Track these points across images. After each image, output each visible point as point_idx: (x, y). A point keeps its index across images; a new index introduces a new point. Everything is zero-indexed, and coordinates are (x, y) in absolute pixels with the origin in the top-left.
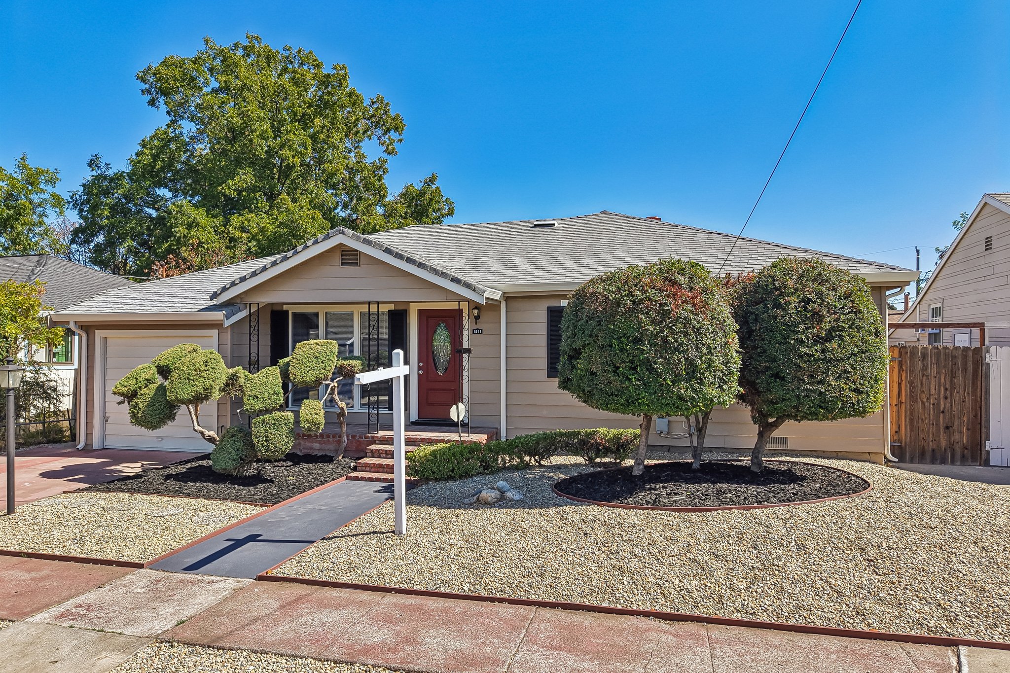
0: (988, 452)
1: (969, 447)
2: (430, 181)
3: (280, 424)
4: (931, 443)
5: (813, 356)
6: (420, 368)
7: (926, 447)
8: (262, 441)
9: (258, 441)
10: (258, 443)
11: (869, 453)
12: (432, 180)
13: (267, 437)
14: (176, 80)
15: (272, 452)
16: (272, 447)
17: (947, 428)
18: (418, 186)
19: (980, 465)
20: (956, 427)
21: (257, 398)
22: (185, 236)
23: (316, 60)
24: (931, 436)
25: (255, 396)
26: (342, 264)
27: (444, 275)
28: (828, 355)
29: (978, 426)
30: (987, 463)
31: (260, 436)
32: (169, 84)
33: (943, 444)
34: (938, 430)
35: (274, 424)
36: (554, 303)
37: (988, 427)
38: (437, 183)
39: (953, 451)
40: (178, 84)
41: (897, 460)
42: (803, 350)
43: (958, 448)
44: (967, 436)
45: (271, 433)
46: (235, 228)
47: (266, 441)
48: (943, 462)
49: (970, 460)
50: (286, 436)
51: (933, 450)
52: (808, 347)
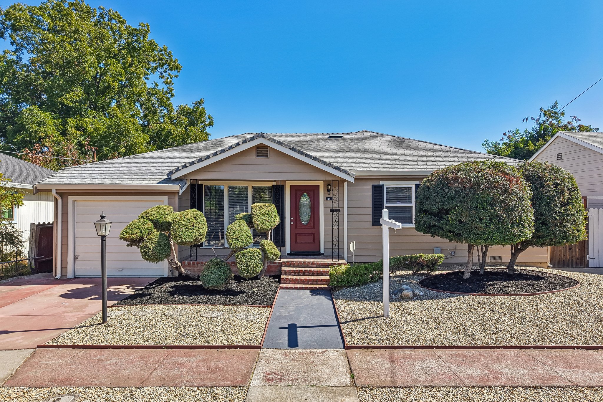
0: (588, 261)
1: (579, 259)
2: (199, 103)
3: (254, 256)
4: (563, 257)
5: (561, 213)
6: (291, 221)
7: (561, 259)
8: (244, 267)
9: (241, 267)
10: (241, 268)
11: (540, 263)
12: (200, 103)
13: (247, 264)
14: (27, 21)
15: (251, 274)
16: (250, 270)
17: (570, 249)
18: (191, 106)
19: (584, 267)
20: (574, 249)
21: (238, 240)
22: (36, 131)
23: (121, 18)
24: (563, 253)
25: (236, 238)
26: (257, 156)
27: (329, 165)
28: (569, 213)
29: (583, 248)
30: (587, 266)
31: (242, 264)
32: (22, 23)
33: (568, 257)
34: (566, 250)
35: (250, 256)
36: (376, 183)
37: (588, 248)
38: (203, 105)
39: (572, 260)
40: (29, 24)
41: (552, 266)
42: (558, 210)
43: (574, 259)
44: (579, 253)
45: (249, 261)
46: (72, 128)
47: (247, 266)
48: (568, 266)
49: (579, 265)
50: (259, 263)
51: (564, 261)
52: (559, 208)
